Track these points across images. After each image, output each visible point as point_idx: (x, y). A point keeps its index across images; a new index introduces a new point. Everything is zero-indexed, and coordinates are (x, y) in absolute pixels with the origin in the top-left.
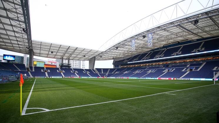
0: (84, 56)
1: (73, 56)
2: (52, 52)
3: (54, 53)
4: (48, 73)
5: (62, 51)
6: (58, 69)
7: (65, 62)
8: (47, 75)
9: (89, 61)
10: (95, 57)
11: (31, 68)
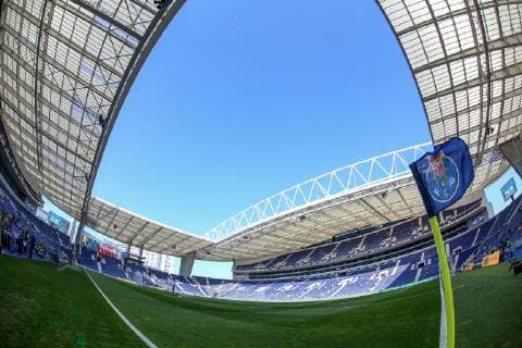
0: (174, 247)
1: (151, 242)
2: (115, 227)
3: (118, 230)
4: (103, 265)
5: (134, 227)
6: (119, 262)
7: (135, 251)
8: (100, 268)
9: (180, 259)
10: (194, 252)
11: (78, 246)
